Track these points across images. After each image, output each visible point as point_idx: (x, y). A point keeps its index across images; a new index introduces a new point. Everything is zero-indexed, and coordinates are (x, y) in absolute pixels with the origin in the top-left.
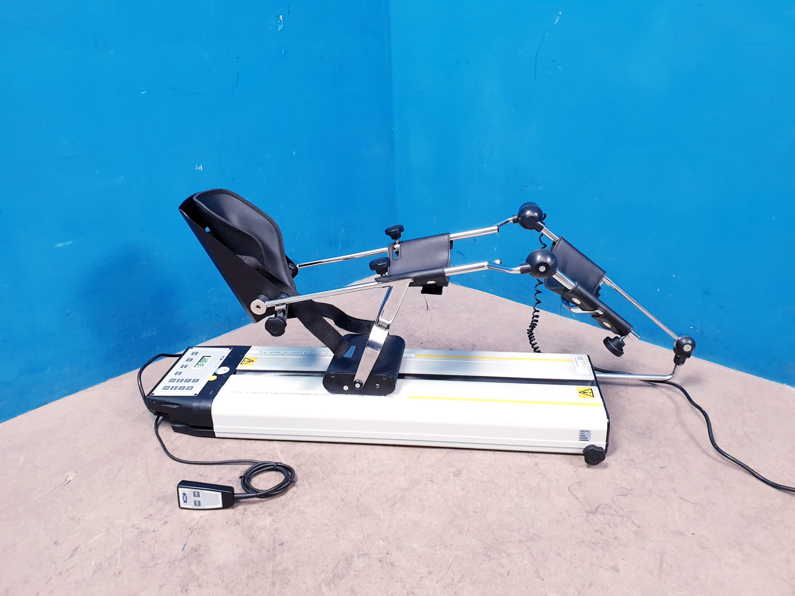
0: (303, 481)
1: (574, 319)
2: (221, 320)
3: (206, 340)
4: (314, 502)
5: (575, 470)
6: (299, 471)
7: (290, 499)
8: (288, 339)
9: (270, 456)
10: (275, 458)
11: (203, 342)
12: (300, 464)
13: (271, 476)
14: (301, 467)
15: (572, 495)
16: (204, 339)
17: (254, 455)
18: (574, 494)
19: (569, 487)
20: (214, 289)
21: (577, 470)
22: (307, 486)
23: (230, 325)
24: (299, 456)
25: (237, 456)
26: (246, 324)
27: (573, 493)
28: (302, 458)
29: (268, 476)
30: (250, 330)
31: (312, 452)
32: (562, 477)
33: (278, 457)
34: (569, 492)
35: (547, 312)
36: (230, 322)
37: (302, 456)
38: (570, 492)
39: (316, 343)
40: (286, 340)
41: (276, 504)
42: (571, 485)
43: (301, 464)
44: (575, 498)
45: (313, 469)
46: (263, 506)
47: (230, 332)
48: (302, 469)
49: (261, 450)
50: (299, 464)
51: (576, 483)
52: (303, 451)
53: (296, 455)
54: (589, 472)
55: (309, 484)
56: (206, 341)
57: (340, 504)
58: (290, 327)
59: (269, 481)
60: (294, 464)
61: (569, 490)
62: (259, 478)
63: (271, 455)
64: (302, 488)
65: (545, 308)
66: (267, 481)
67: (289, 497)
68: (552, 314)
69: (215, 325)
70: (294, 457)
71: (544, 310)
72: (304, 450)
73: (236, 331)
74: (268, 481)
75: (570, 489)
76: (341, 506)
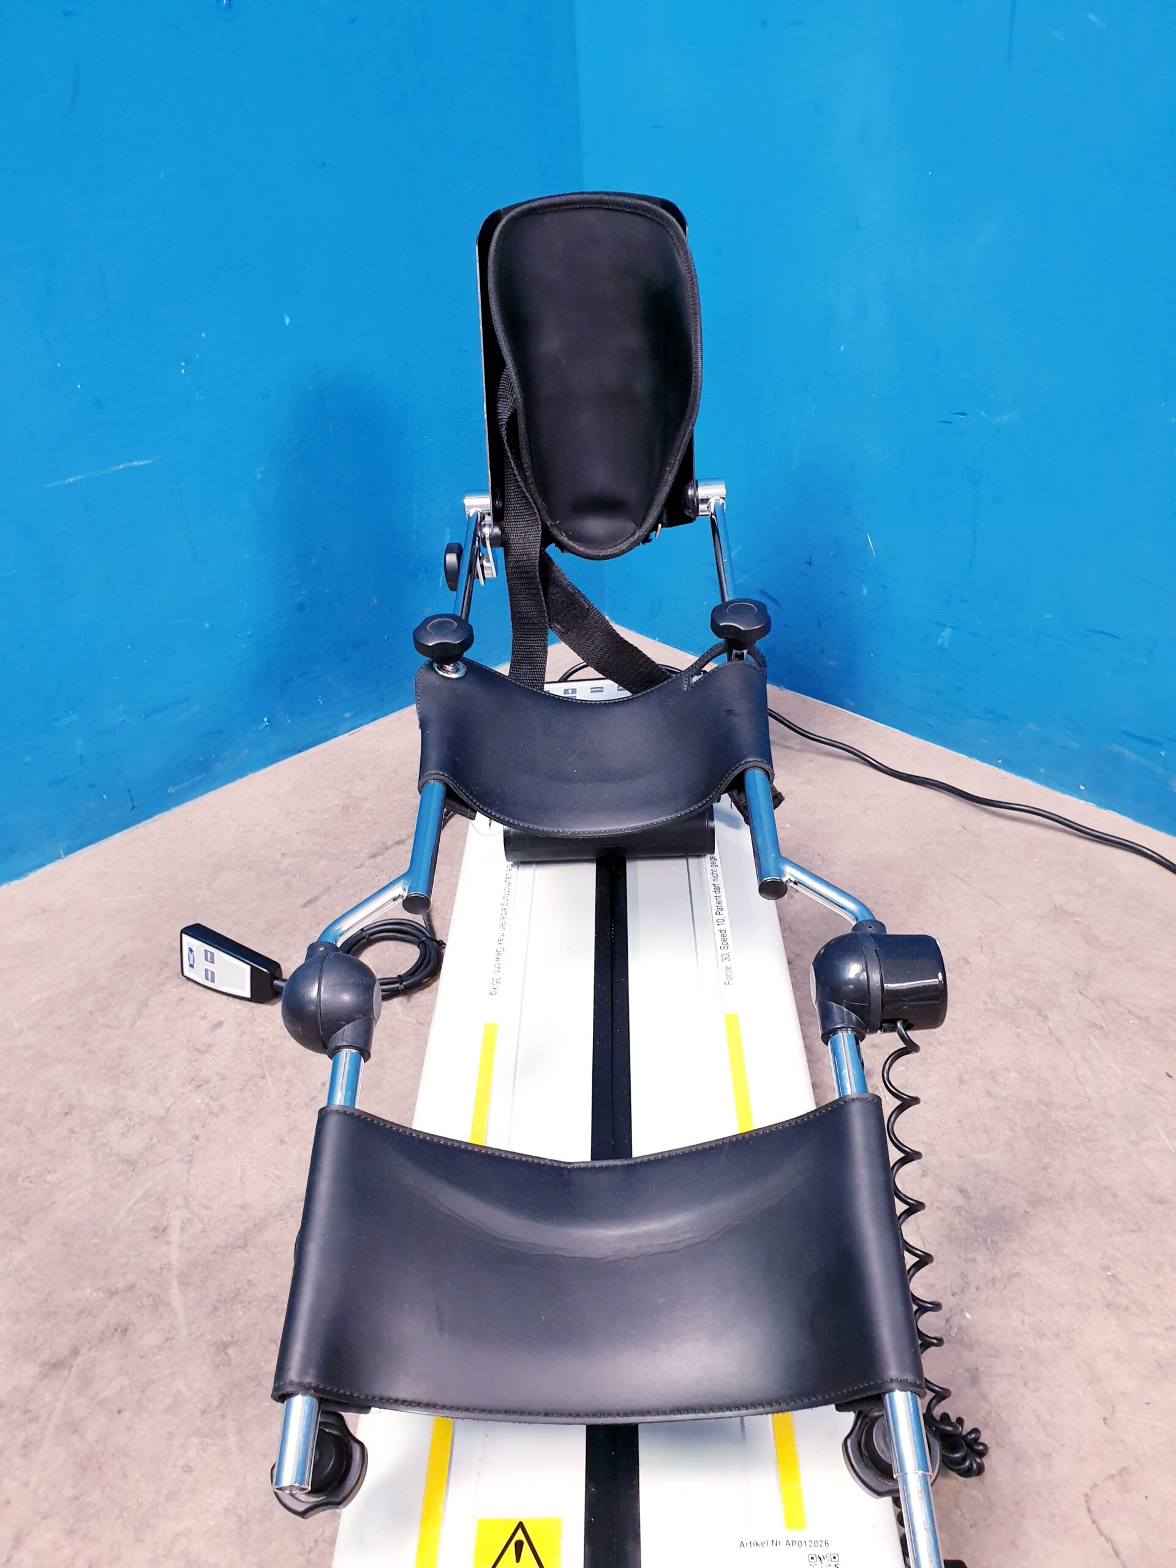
0: (223, 1416)
1: (1082, 799)
2: (105, 796)
3: (67, 853)
4: (240, 1518)
5: (1107, 1416)
6: (222, 1368)
7: (171, 1496)
8: (283, 854)
9: (146, 1301)
10: (157, 1310)
11: (59, 857)
12: (227, 1339)
13: (128, 1391)
14: (230, 1351)
15: (1101, 1533)
16: (62, 852)
17: (100, 1293)
18: (1107, 1532)
19: (1086, 1495)
20: (75, 717)
21: (1113, 1412)
22: (233, 1440)
23: (133, 808)
24: (233, 1304)
25: (49, 1294)
26: (183, 802)
27: (1104, 1524)
28: (241, 1313)
29: (123, 1389)
30: (190, 820)
31: (273, 1290)
32: (1062, 1445)
33: (169, 1305)
34: (1090, 1521)
35: (1002, 773)
36: (132, 800)
37: (239, 1305)
38: (1094, 1522)
39: (358, 868)
40: (278, 857)
41: (120, 1520)
42: (1095, 1485)
43: (233, 1337)
44: (1112, 1552)
45: (263, 1364)
46: (76, 1527)
47: (137, 826)
48: (229, 1360)
49: (125, 1274)
50: (225, 1339)
51: (1113, 1476)
52: (249, 1282)
53: (225, 1300)
54: (1154, 1427)
55: (239, 1431)
56: (68, 856)
57: (322, 1534)
58: (296, 812)
59: (119, 1412)
60: (210, 1337)
61: (1089, 1511)
62: (93, 1398)
63: (149, 1296)
64: (213, 1449)
65: (1000, 761)
66: (115, 1409)
67: (165, 1491)
68: (1019, 778)
69: (88, 811)
70: (216, 1309)
71: (996, 766)
72: (250, 1277)
73: (154, 821)
74: (116, 1415)
75: (1092, 1508)
76: (324, 1541)
